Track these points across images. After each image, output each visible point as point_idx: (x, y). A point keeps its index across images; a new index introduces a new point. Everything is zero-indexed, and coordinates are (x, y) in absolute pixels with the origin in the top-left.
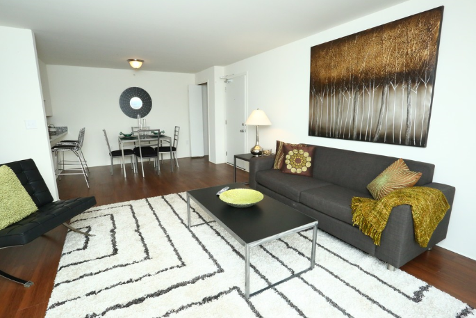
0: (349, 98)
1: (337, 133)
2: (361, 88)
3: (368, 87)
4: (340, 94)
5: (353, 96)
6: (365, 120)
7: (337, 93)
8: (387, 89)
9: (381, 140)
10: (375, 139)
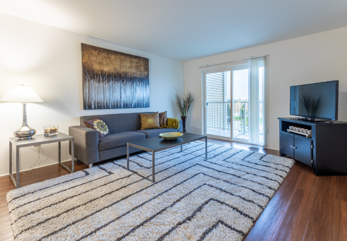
0: (117, 85)
1: (110, 106)
2: (123, 81)
3: (127, 81)
4: (111, 83)
5: (119, 85)
6: (126, 97)
7: (108, 81)
8: (135, 83)
9: (135, 107)
10: (132, 106)
